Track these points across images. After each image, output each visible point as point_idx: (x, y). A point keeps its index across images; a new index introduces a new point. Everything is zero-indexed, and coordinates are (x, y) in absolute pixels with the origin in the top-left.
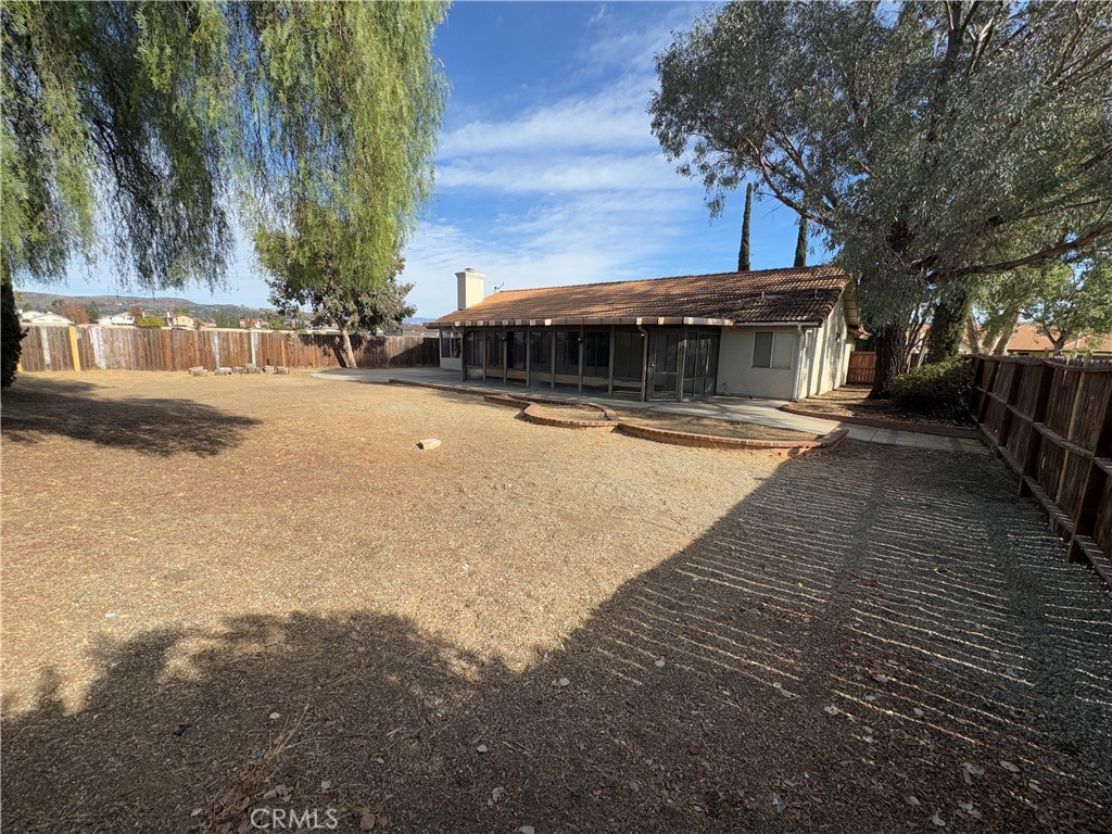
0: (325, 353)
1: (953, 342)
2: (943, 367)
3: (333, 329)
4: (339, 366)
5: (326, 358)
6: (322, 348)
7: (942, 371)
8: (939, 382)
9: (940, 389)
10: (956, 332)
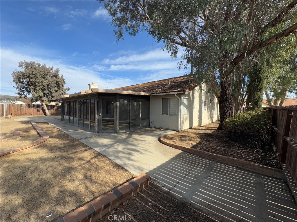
0: (38, 111)
1: (258, 101)
2: (250, 114)
3: (39, 103)
4: (43, 115)
5: (38, 113)
6: (37, 109)
7: (249, 117)
8: (248, 124)
9: (249, 128)
10: (259, 97)
